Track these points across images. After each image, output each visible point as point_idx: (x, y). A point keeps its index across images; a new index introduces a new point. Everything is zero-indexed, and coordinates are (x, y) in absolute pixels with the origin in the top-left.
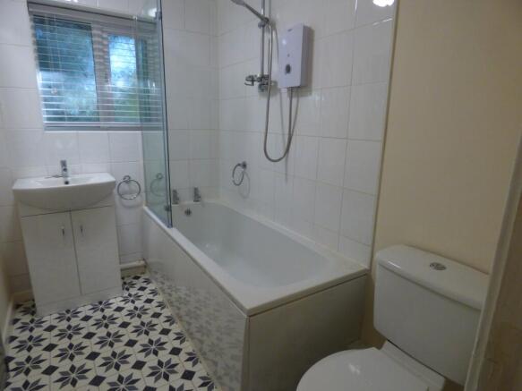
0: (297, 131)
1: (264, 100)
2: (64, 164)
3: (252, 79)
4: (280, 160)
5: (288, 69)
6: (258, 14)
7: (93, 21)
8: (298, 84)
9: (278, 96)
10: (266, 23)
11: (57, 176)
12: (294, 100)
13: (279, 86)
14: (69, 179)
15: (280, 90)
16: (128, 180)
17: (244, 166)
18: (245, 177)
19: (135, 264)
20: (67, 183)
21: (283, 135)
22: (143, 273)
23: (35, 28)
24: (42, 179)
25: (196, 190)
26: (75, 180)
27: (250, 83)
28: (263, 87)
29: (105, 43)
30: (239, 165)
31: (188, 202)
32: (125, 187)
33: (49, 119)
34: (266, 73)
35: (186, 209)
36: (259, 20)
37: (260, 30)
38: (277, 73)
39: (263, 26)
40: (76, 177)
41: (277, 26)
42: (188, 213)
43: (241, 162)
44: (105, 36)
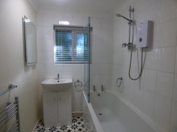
0: (145, 67)
1: (130, 53)
2: (58, 75)
3: (125, 45)
4: (137, 79)
5: (141, 40)
6: (127, 19)
7: (72, 30)
8: (146, 46)
9: (136, 51)
10: (131, 22)
11: (56, 79)
12: (144, 53)
13: (136, 47)
14: (59, 80)
15: (137, 49)
16: (78, 81)
17: (121, 79)
18: (121, 83)
19: (79, 112)
20: (58, 82)
21: (139, 68)
22: (81, 116)
23: (56, 33)
24: (52, 80)
25: (102, 86)
26: (61, 81)
27: (124, 46)
28: (129, 48)
29: (75, 36)
30: (119, 79)
31: (99, 91)
32: (77, 83)
33: (57, 60)
34: (131, 42)
35: (98, 93)
36: (128, 22)
37: (128, 26)
38: (136, 41)
39: (130, 23)
40: (62, 80)
41: (136, 23)
42: (99, 95)
43: (120, 77)
44: (76, 34)
